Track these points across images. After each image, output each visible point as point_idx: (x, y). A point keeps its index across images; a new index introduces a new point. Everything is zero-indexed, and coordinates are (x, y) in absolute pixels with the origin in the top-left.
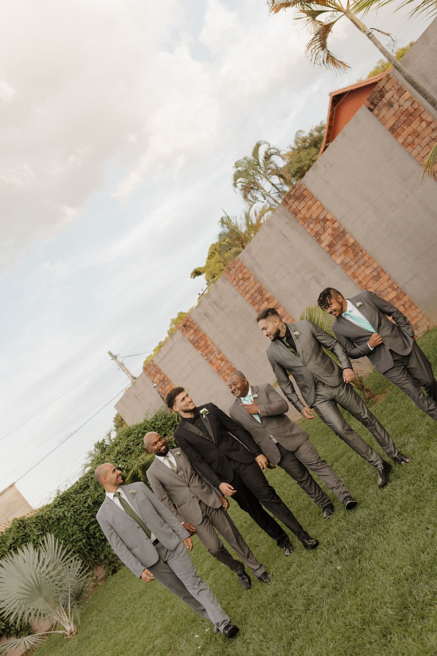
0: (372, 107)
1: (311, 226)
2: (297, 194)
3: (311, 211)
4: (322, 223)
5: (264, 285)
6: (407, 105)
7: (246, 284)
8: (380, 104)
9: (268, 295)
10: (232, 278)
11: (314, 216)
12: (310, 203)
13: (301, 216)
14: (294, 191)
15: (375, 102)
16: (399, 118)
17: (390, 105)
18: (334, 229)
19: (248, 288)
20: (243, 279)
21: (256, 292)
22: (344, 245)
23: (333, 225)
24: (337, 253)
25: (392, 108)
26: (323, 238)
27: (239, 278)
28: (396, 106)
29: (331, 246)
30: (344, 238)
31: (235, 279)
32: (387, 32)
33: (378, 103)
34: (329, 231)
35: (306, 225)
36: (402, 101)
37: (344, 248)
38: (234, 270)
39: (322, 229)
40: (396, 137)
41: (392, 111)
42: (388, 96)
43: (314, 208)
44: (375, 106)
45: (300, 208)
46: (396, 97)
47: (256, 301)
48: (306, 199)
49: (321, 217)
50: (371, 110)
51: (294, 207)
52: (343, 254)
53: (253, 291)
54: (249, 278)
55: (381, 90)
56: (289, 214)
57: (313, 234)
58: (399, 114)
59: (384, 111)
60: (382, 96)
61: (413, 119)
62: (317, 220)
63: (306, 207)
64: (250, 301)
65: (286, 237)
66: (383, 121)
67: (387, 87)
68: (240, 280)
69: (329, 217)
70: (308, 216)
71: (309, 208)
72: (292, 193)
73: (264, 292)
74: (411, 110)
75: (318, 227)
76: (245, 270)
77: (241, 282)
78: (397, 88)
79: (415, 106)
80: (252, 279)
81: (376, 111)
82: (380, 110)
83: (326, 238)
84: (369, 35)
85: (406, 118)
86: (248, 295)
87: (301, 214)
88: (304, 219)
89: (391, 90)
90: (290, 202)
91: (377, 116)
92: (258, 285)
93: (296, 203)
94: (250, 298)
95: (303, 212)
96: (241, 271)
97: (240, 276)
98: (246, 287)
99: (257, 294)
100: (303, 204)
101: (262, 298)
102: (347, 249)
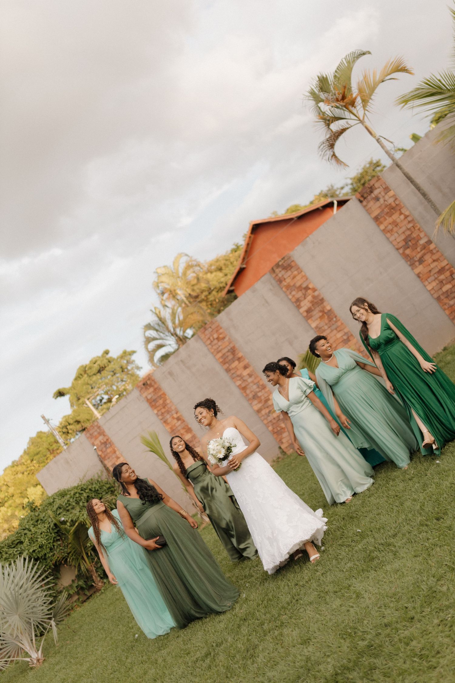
0: (362, 199)
1: (294, 293)
2: (285, 265)
3: (295, 280)
4: (303, 291)
5: (237, 346)
6: (391, 201)
7: (220, 343)
8: (369, 197)
9: (240, 355)
10: (207, 337)
11: (298, 284)
12: (296, 272)
13: (285, 284)
14: (283, 261)
15: (365, 195)
16: (383, 210)
17: (377, 199)
18: (314, 297)
19: (221, 347)
20: (218, 339)
21: (228, 351)
22: (321, 311)
23: (313, 294)
24: (313, 318)
25: (378, 202)
26: (302, 304)
27: (213, 338)
28: (382, 200)
29: (309, 311)
30: (322, 305)
31: (209, 338)
32: (391, 140)
33: (367, 196)
34: (309, 298)
35: (288, 292)
36: (387, 197)
37: (321, 314)
38: (210, 330)
39: (303, 296)
40: (378, 226)
41: (378, 204)
42: (376, 192)
43: (298, 277)
44: (365, 198)
45: (285, 277)
46: (383, 194)
47: (227, 360)
48: (293, 270)
49: (304, 286)
50: (361, 202)
51: (280, 275)
52: (319, 319)
53: (226, 350)
54: (224, 338)
55: (371, 187)
56: (274, 282)
57: (294, 300)
58: (383, 206)
59: (371, 203)
60: (371, 192)
61: (394, 212)
62: (300, 288)
63: (292, 276)
64: (221, 360)
65: (267, 302)
66: (369, 211)
67: (377, 185)
68: (214, 339)
69: (311, 286)
70: (292, 284)
71: (294, 277)
72: (280, 263)
73: (237, 352)
74: (394, 205)
75: (300, 294)
76: (221, 331)
77: (216, 341)
78: (384, 187)
79: (397, 202)
80: (227, 339)
81: (365, 203)
82: (368, 202)
83: (306, 304)
84: (378, 141)
85: (388, 211)
86: (220, 355)
87: (285, 282)
88: (288, 287)
89: (379, 188)
90: (277, 271)
91: (365, 207)
92: (231, 345)
93: (283, 272)
94: (222, 357)
95: (288, 280)
96: (217, 331)
97: (215, 336)
98: (219, 346)
99: (229, 353)
100: (289, 273)
101: (234, 357)
102: (323, 315)
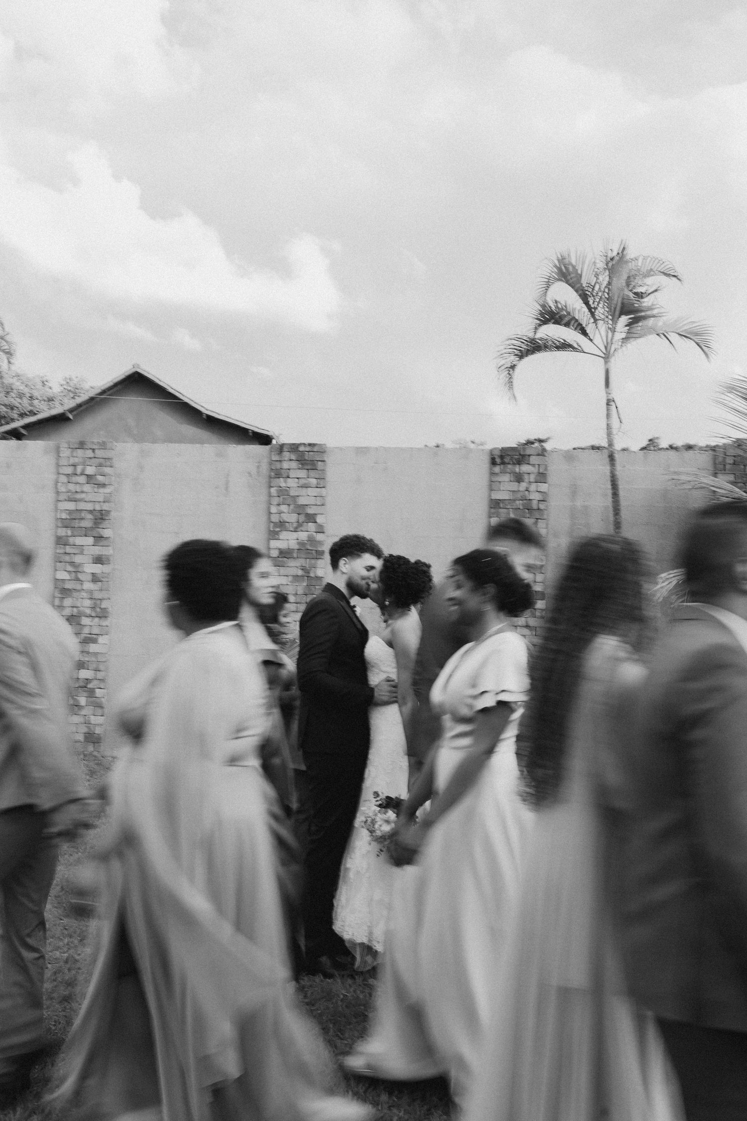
0: (498, 460)
1: (284, 508)
2: (307, 456)
3: (303, 492)
4: (302, 518)
5: (113, 514)
6: (535, 496)
7: (87, 488)
8: (509, 466)
9: (106, 533)
10: (72, 461)
11: (302, 501)
12: (314, 482)
13: (283, 485)
14: (308, 449)
15: (507, 460)
16: (515, 500)
17: (519, 478)
18: (311, 540)
19: (83, 496)
20: (89, 477)
21: (91, 512)
22: (303, 569)
23: (315, 534)
24: (283, 571)
25: (517, 483)
26: (284, 535)
27: (83, 470)
28: (523, 486)
30: (313, 561)
31: (74, 466)
32: (622, 417)
33: (509, 464)
34: (303, 536)
35: (275, 501)
36: (533, 487)
37: (300, 573)
38: (89, 453)
39: (295, 525)
40: (490, 514)
41: (514, 486)
42: (525, 468)
43: (312, 492)
44: (503, 463)
45: (292, 474)
46: (532, 478)
47: (76, 524)
48: (312, 473)
49: (310, 511)
50: (493, 462)
51: (285, 465)
52: (290, 578)
53: (90, 507)
54: (104, 485)
55: (523, 456)
56: (265, 467)
57: (275, 518)
58: (519, 496)
59: (506, 478)
60: (519, 463)
62: (300, 509)
63: (302, 482)
64: (64, 516)
65: (227, 489)
66: (492, 486)
67: (534, 460)
68: (82, 474)
69: (319, 519)
70: (292, 493)
71: (306, 486)
72: (302, 449)
73: (105, 524)
74: (534, 505)
75: (292, 518)
76: (107, 470)
77: (82, 479)
78: (541, 471)
79: (542, 506)
80: (107, 490)
81: (497, 469)
82: (503, 472)
83: (288, 540)
84: (609, 402)
85: (521, 508)
86: (71, 506)
87: (285, 482)
88: (283, 493)
89: (533, 465)
90: (286, 455)
91: (492, 474)
92: (105, 507)
93: (294, 465)
94: (70, 512)
95: (292, 483)
96: (100, 465)
97: (90, 470)
98: (82, 492)
99: (90, 516)
100: (302, 474)
101: (92, 528)
102: (303, 576)
